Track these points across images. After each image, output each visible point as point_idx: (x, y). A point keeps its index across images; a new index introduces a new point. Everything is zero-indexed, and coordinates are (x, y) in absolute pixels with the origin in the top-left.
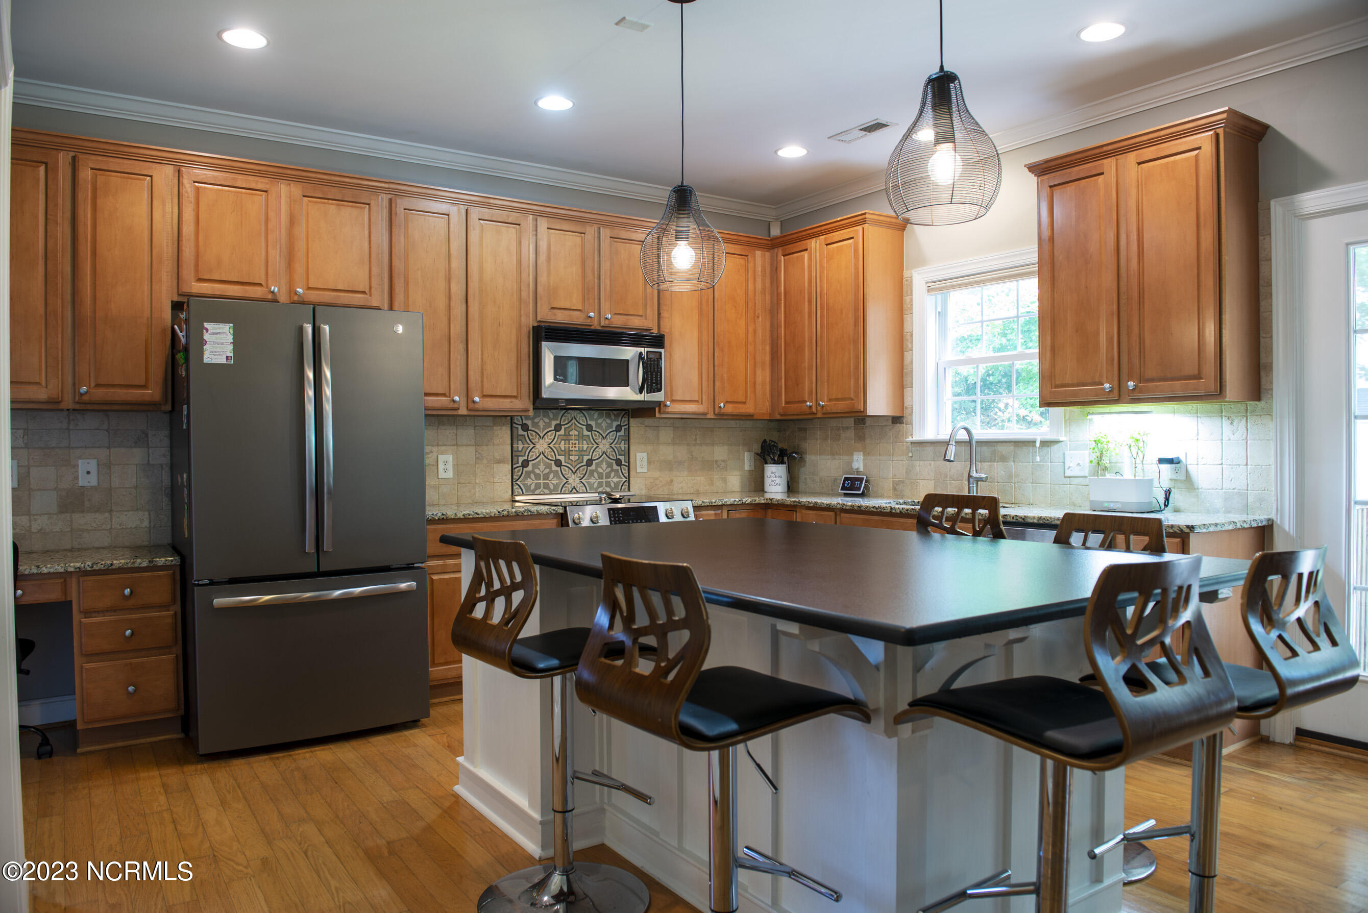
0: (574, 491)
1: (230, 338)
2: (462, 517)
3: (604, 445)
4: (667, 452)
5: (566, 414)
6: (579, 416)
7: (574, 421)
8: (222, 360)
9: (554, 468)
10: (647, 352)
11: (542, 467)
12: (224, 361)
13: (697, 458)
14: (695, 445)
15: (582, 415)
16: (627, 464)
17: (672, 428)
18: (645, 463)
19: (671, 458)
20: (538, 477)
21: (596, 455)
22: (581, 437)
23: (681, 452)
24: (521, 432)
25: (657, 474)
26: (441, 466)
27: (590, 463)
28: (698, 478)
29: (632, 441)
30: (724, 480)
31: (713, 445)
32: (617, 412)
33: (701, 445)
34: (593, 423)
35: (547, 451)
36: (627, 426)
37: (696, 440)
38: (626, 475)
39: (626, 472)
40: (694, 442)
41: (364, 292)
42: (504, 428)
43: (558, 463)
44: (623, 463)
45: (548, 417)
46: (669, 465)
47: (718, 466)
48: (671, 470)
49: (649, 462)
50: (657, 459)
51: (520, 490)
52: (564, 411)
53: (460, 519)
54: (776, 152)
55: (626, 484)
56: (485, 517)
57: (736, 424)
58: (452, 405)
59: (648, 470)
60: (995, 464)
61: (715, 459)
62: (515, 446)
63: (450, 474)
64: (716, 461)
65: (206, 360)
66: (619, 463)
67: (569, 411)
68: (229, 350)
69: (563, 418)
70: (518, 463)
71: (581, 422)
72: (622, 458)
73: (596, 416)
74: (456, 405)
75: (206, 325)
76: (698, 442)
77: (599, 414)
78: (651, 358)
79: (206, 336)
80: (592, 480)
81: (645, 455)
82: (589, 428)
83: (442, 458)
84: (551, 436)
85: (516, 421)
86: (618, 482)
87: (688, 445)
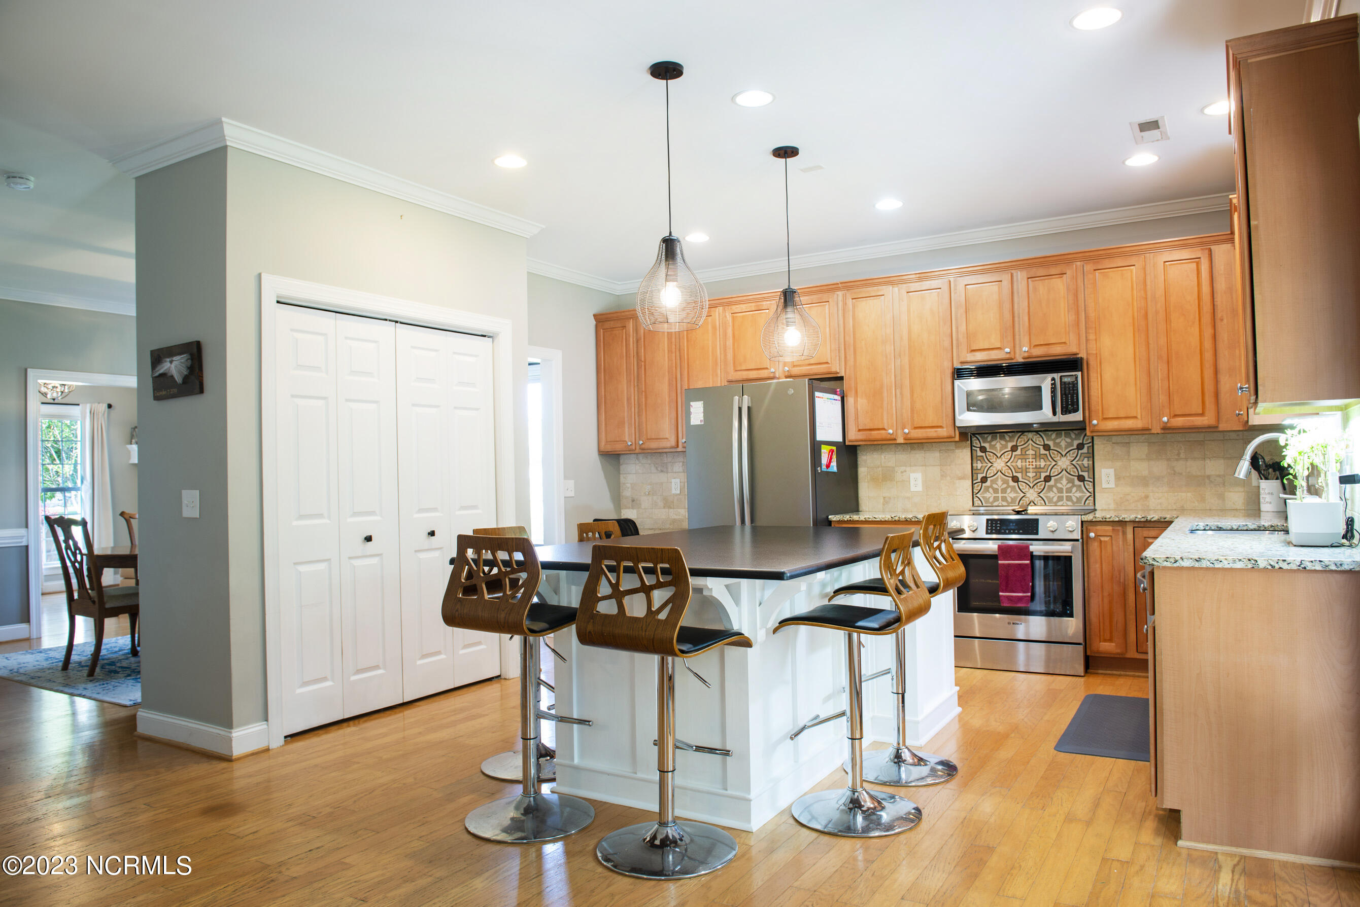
0: (1032, 504)
1: (702, 410)
3: (1064, 463)
4: (1140, 467)
5: (1022, 436)
6: (1035, 437)
7: (1030, 442)
9: (1012, 483)
10: (1061, 377)
11: (1000, 482)
12: (699, 423)
13: (1181, 474)
14: (1177, 460)
15: (1038, 436)
16: (1092, 480)
17: (1146, 444)
18: (1112, 478)
19: (1145, 473)
20: (996, 491)
21: (1054, 472)
22: (1038, 456)
23: (1160, 467)
24: (979, 453)
25: (1128, 489)
26: (912, 482)
27: (1048, 479)
28: (1184, 494)
29: (1095, 458)
30: (1221, 497)
31: (1204, 459)
32: (1079, 431)
33: (1186, 459)
34: (1051, 443)
35: (1004, 469)
36: (1091, 444)
37: (1179, 454)
38: (1091, 490)
39: (1090, 486)
40: (1176, 457)
41: (827, 363)
42: (965, 450)
43: (1015, 479)
44: (1086, 479)
45: (1005, 440)
46: (1144, 481)
47: (1211, 482)
48: (1146, 485)
49: (1118, 478)
50: (1128, 475)
51: (980, 502)
52: (1020, 434)
54: (1124, 163)
55: (1091, 499)
56: (881, 521)
57: (1238, 435)
58: (889, 437)
59: (1117, 485)
61: (1208, 473)
62: (974, 465)
63: (920, 488)
64: (1209, 477)
65: (692, 424)
66: (1081, 478)
67: (1026, 434)
68: (701, 417)
69: (1019, 440)
70: (977, 479)
71: (1038, 442)
72: (1085, 474)
73: (1054, 436)
74: (893, 437)
75: (691, 403)
76: (1182, 456)
77: (1057, 434)
78: (1065, 382)
79: (692, 410)
80: (1051, 494)
81: (1111, 472)
82: (1047, 447)
83: (913, 476)
84: (1007, 456)
85: (975, 445)
86: (1081, 498)
87: (1168, 460)
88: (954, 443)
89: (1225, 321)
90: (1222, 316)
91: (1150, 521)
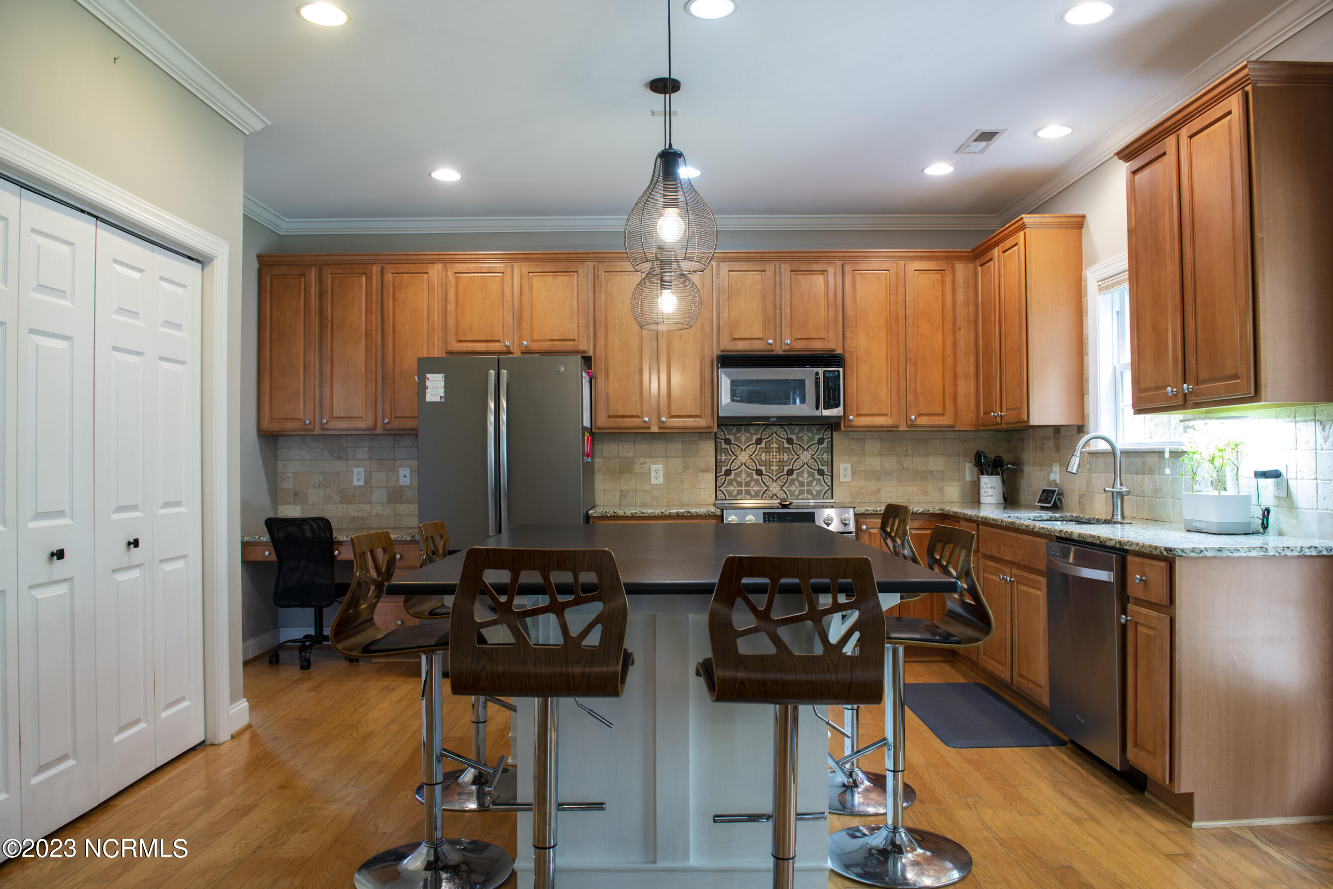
0: (775, 497)
1: (442, 384)
2: (630, 515)
3: (805, 457)
4: (873, 463)
5: (766, 429)
6: (779, 430)
7: (774, 435)
8: (438, 399)
9: (755, 477)
10: (824, 372)
11: (744, 476)
12: (438, 400)
13: (908, 469)
14: (905, 456)
15: (783, 429)
16: (830, 474)
17: (879, 440)
18: (849, 472)
19: (878, 468)
20: (739, 484)
21: (797, 465)
22: (781, 450)
23: (890, 463)
24: (724, 446)
25: (862, 483)
26: (653, 475)
27: (790, 472)
28: (910, 488)
29: (834, 452)
30: (941, 490)
31: (927, 455)
32: (820, 426)
33: (913, 456)
34: (794, 437)
35: (748, 462)
36: (830, 439)
37: (907, 451)
38: (829, 484)
39: (828, 480)
40: (905, 454)
41: (574, 340)
42: (708, 442)
43: (759, 473)
44: (826, 473)
45: (749, 432)
46: (876, 475)
47: (933, 477)
48: (879, 479)
49: (854, 472)
50: (863, 469)
51: (723, 496)
52: (765, 426)
53: (628, 516)
54: (922, 170)
55: (830, 492)
56: (650, 516)
57: (955, 435)
58: (643, 424)
59: (853, 480)
60: (1146, 476)
61: (930, 469)
62: (718, 457)
63: (661, 481)
64: (931, 472)
65: (428, 400)
66: (821, 472)
67: (770, 427)
68: (442, 392)
69: (764, 433)
70: (721, 472)
71: (781, 436)
72: (825, 468)
73: (797, 430)
74: (647, 425)
75: (428, 375)
76: (910, 452)
77: (799, 429)
78: (828, 377)
79: (428, 383)
80: (793, 488)
81: (849, 466)
82: (790, 441)
83: (653, 467)
84: (752, 449)
85: (719, 436)
86: (820, 491)
87: (897, 456)
88: (697, 434)
89: (963, 330)
90: (960, 326)
91: (916, 513)
